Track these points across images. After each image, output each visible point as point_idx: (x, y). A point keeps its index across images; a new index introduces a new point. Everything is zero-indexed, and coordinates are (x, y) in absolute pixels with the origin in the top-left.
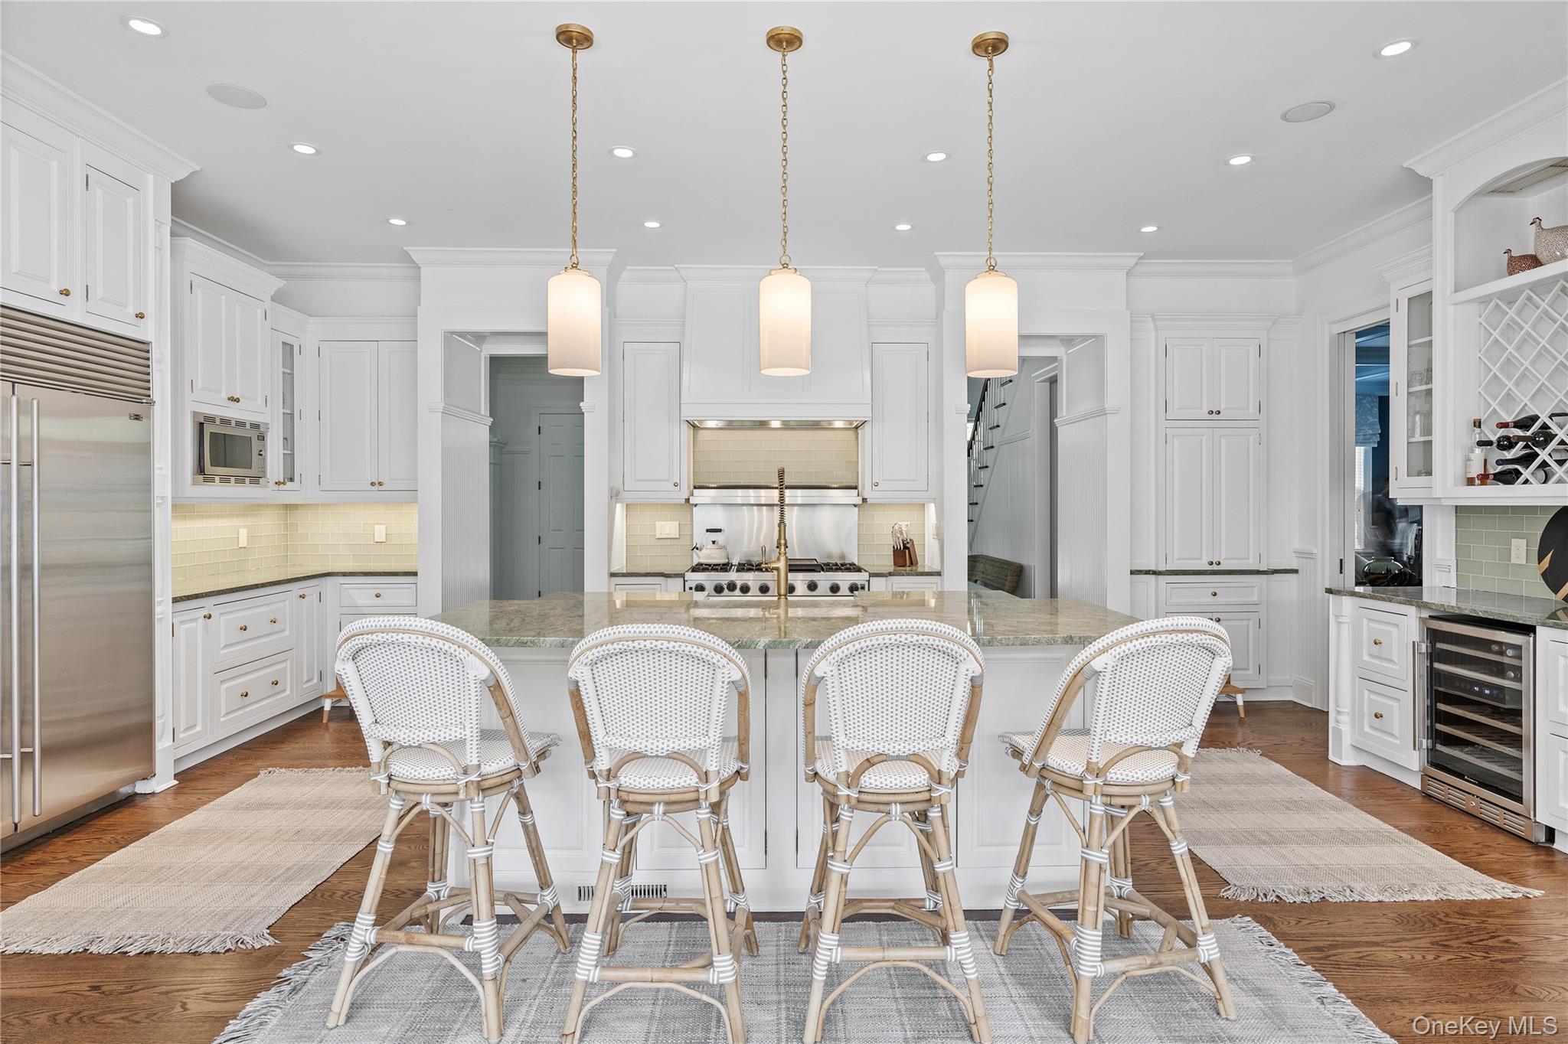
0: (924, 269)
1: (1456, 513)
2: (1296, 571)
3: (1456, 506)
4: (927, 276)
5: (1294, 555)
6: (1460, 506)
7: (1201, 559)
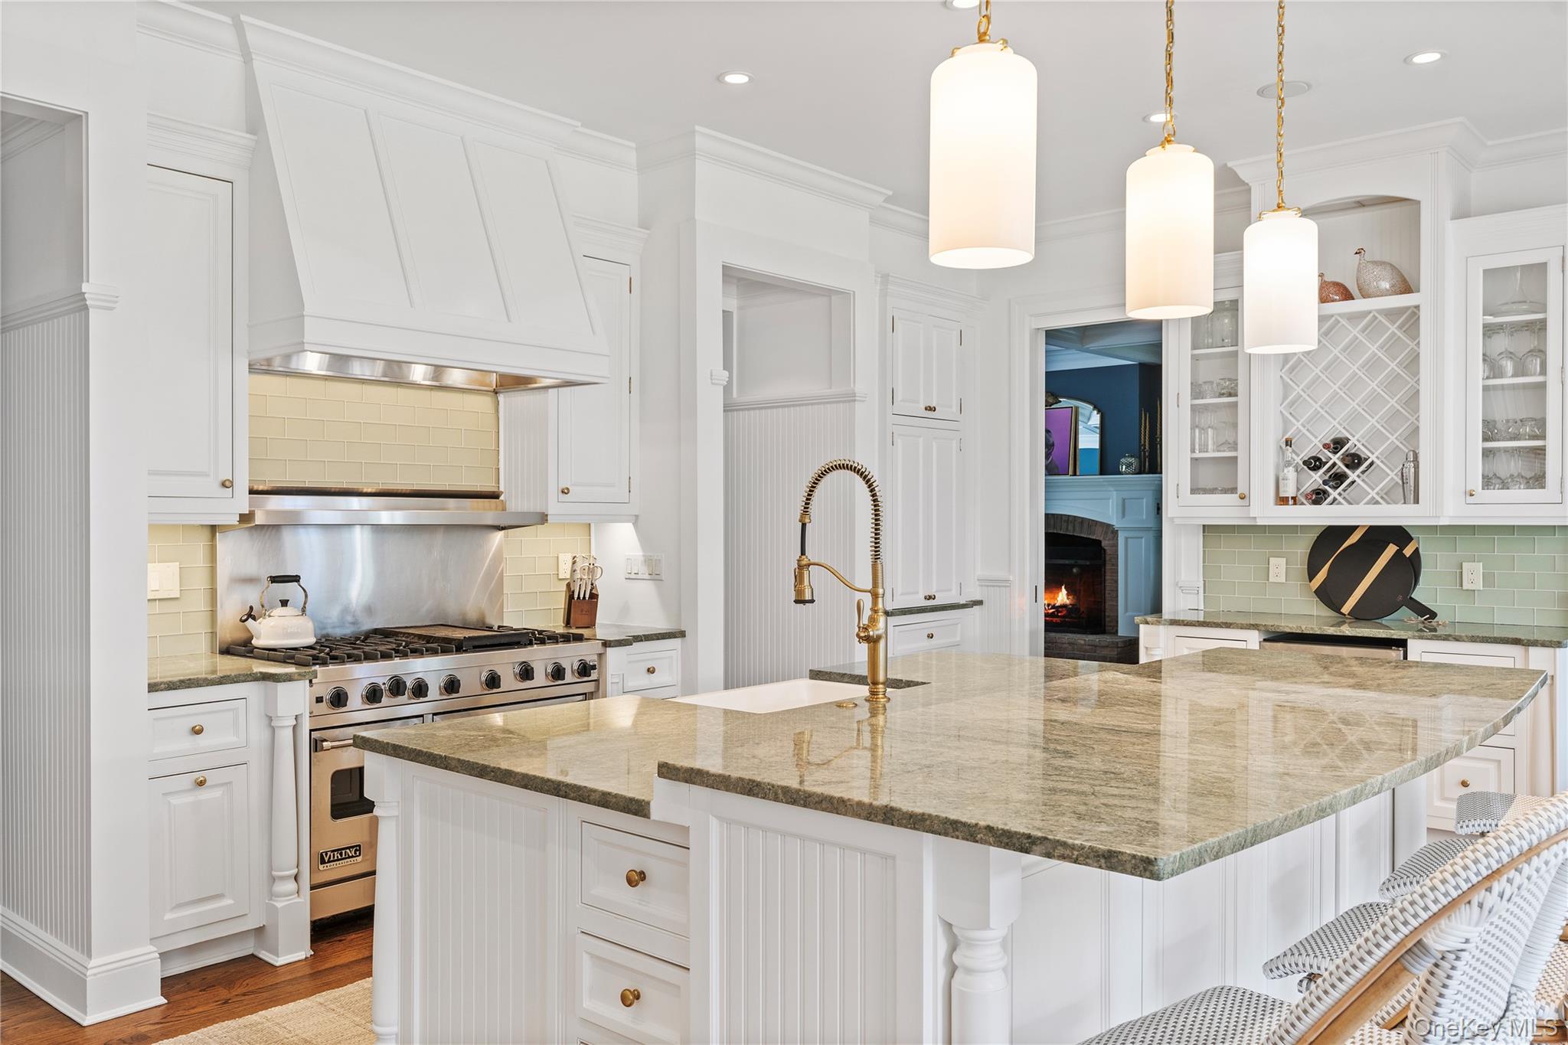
0: (633, 145)
1: (1204, 532)
2: (980, 603)
3: (1204, 526)
4: (632, 157)
5: (977, 583)
6: (1208, 526)
7: (917, 593)
